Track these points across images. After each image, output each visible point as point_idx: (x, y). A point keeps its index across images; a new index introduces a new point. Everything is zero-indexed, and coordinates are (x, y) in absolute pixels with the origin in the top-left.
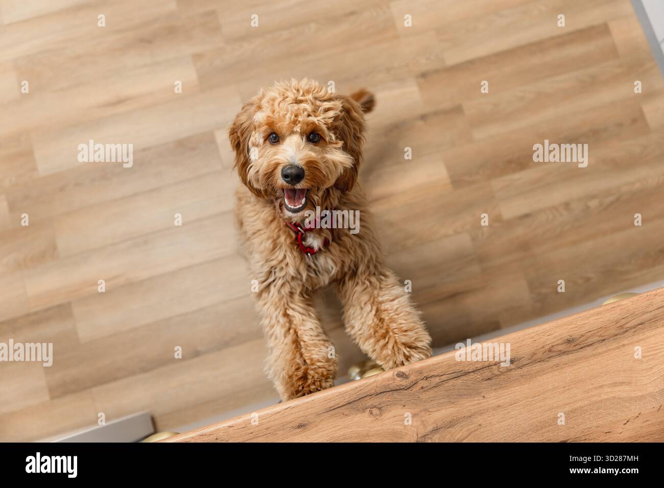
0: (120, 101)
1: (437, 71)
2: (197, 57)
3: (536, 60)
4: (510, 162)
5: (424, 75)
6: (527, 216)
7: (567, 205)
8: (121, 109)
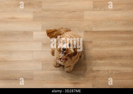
0: (14, 18)
1: (90, 31)
2: (34, 12)
3: (114, 35)
4: (99, 58)
5: (86, 32)
6: (98, 71)
7: (108, 71)
8: (14, 20)
